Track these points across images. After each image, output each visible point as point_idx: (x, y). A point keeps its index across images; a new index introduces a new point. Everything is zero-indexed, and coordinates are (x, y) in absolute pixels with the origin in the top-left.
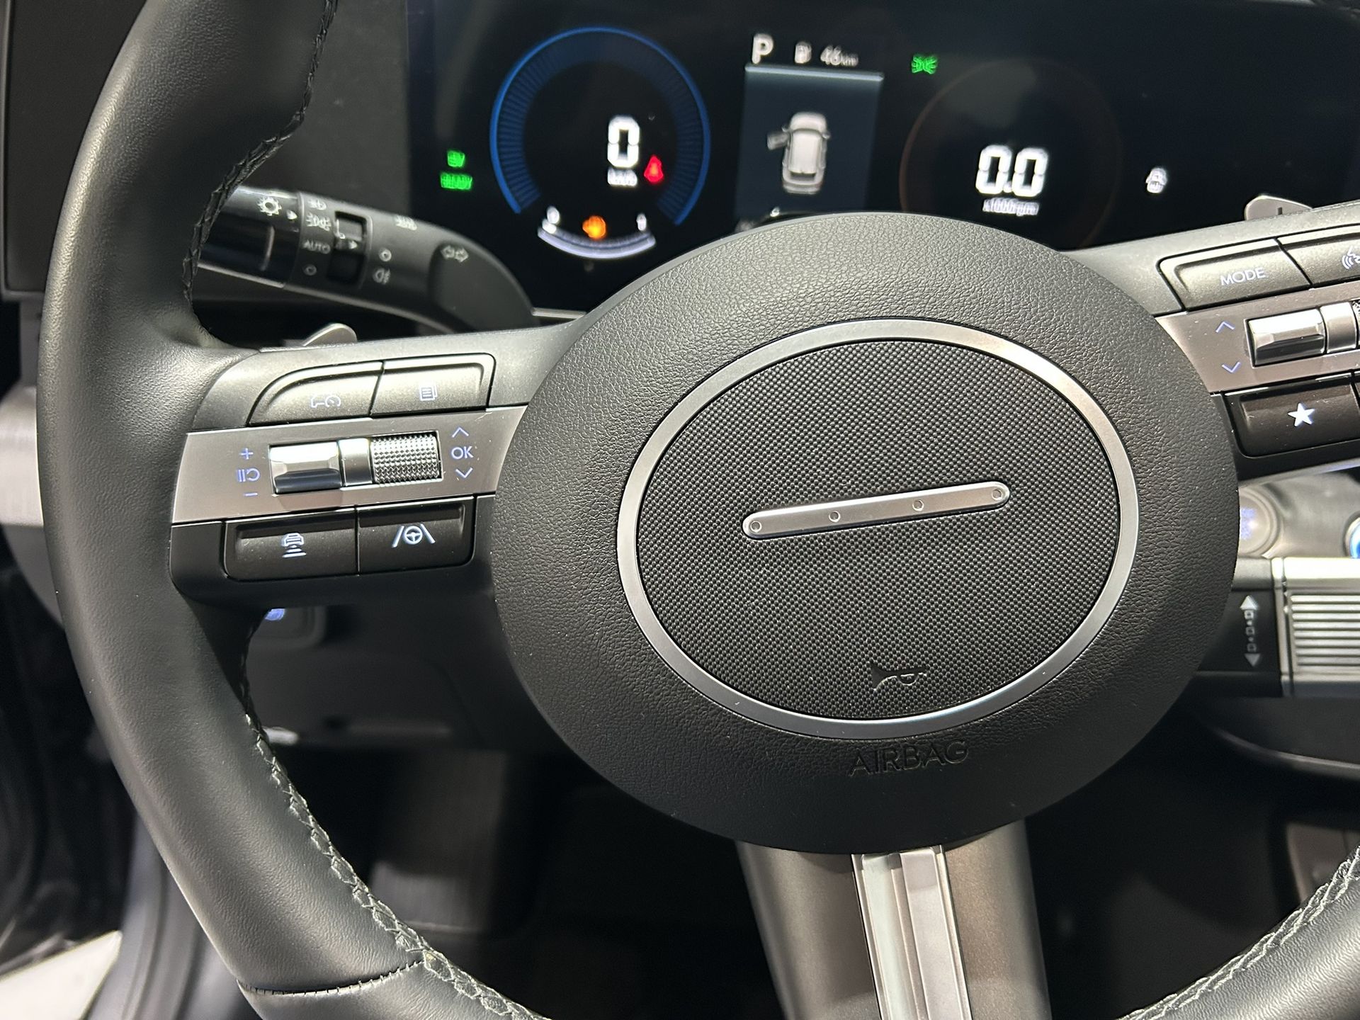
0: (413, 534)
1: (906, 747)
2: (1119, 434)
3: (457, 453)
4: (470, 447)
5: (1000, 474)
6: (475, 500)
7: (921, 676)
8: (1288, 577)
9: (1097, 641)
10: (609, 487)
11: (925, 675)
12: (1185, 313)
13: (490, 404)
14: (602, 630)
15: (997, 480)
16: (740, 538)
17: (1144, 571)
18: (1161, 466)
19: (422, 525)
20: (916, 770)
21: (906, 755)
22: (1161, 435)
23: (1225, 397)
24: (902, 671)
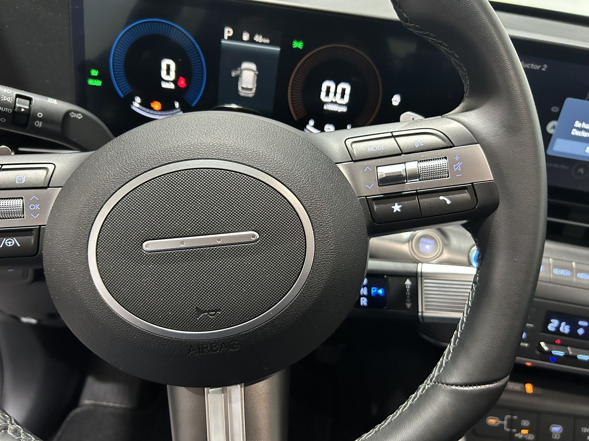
0: (10, 242)
1: (212, 343)
2: (307, 214)
3: (32, 207)
4: (39, 205)
5: (255, 228)
6: (40, 228)
7: (218, 313)
8: (423, 271)
9: (295, 300)
10: (86, 227)
11: (220, 313)
12: (352, 162)
13: (50, 186)
14: (82, 289)
15: (253, 231)
16: (141, 251)
17: (316, 271)
18: (325, 227)
19: (14, 239)
20: (217, 353)
21: (212, 347)
22: (326, 215)
23: (366, 198)
24: (209, 311)
